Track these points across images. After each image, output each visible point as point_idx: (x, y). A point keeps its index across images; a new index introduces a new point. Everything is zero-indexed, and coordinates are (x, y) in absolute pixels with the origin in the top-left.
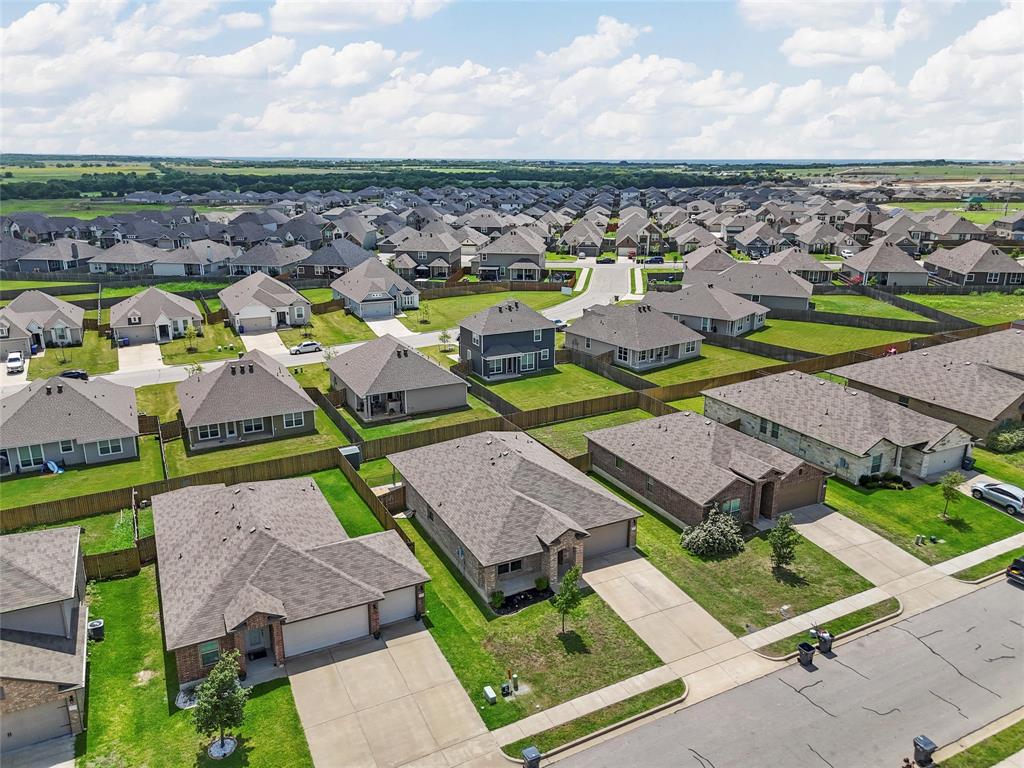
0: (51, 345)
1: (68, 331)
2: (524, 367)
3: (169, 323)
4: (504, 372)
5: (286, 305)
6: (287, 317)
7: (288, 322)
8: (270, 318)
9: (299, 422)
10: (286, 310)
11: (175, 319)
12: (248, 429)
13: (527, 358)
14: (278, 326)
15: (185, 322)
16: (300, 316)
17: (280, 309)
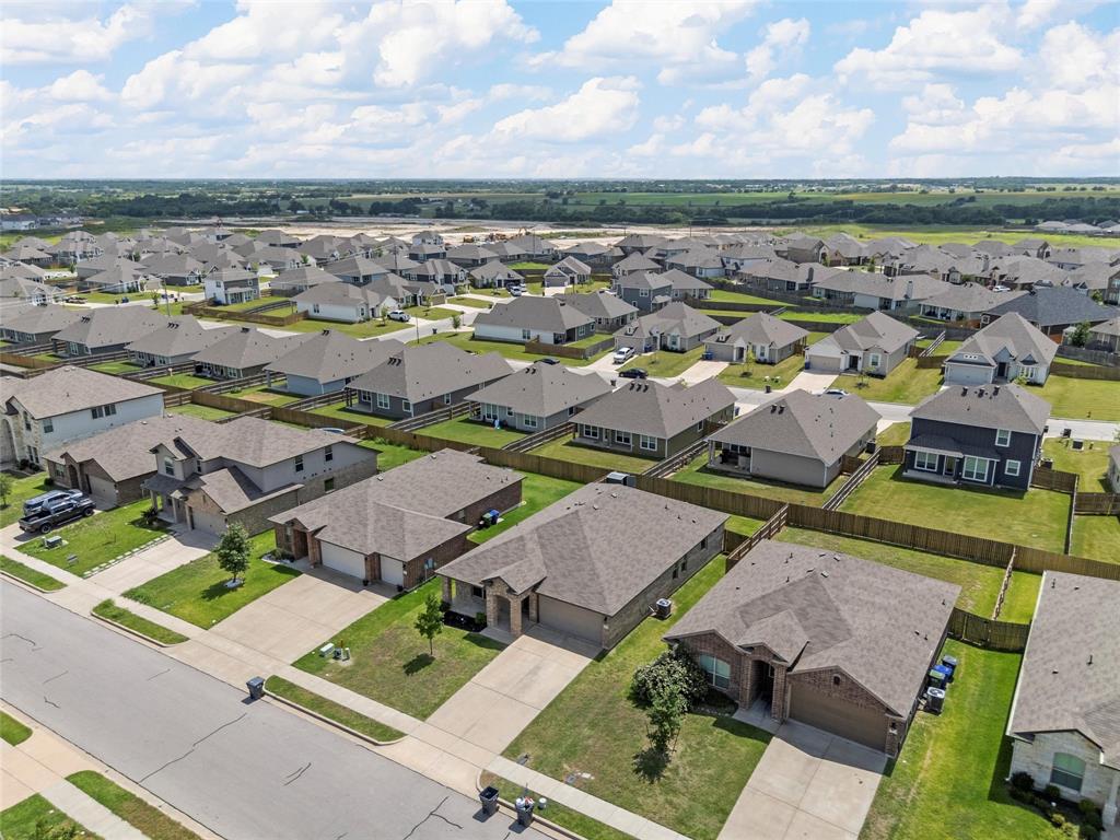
0: (664, 348)
1: (679, 339)
2: (970, 474)
3: (745, 347)
4: (939, 473)
5: (860, 349)
6: (860, 363)
7: (859, 368)
8: (839, 359)
9: (652, 446)
10: (859, 354)
11: (754, 344)
12: (619, 439)
13: (978, 465)
14: (846, 370)
15: (763, 348)
16: (875, 363)
17: (854, 353)
